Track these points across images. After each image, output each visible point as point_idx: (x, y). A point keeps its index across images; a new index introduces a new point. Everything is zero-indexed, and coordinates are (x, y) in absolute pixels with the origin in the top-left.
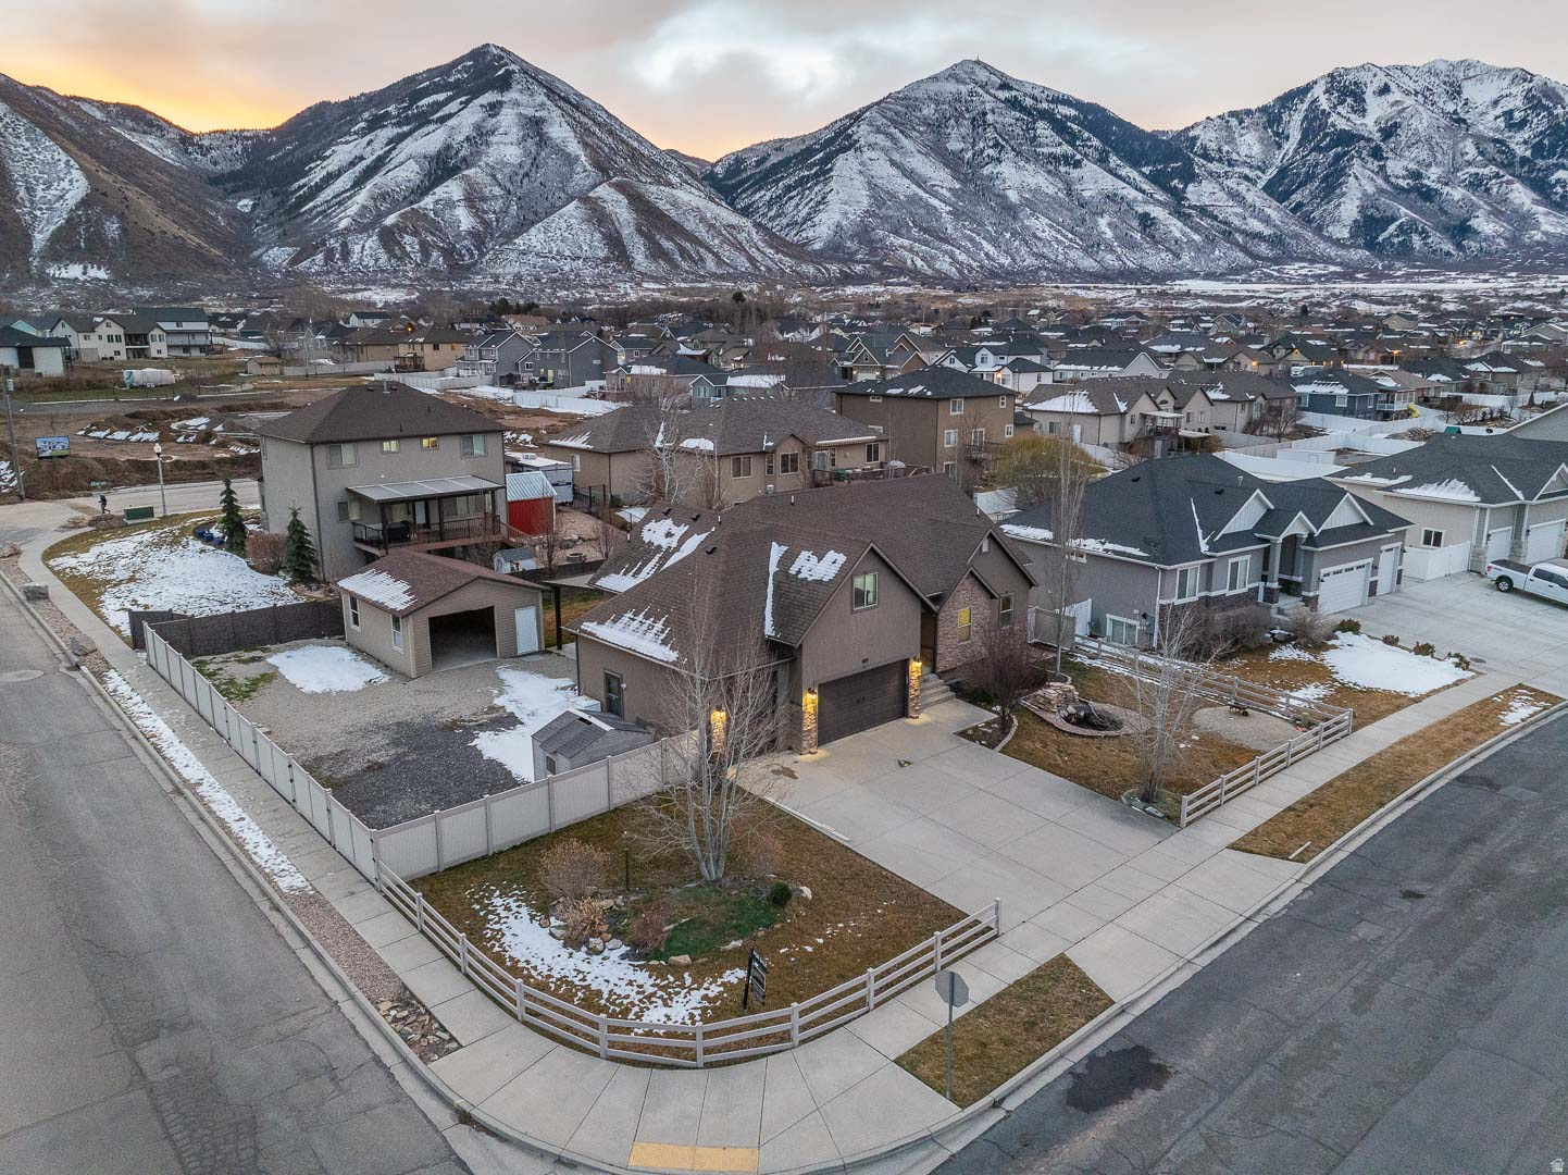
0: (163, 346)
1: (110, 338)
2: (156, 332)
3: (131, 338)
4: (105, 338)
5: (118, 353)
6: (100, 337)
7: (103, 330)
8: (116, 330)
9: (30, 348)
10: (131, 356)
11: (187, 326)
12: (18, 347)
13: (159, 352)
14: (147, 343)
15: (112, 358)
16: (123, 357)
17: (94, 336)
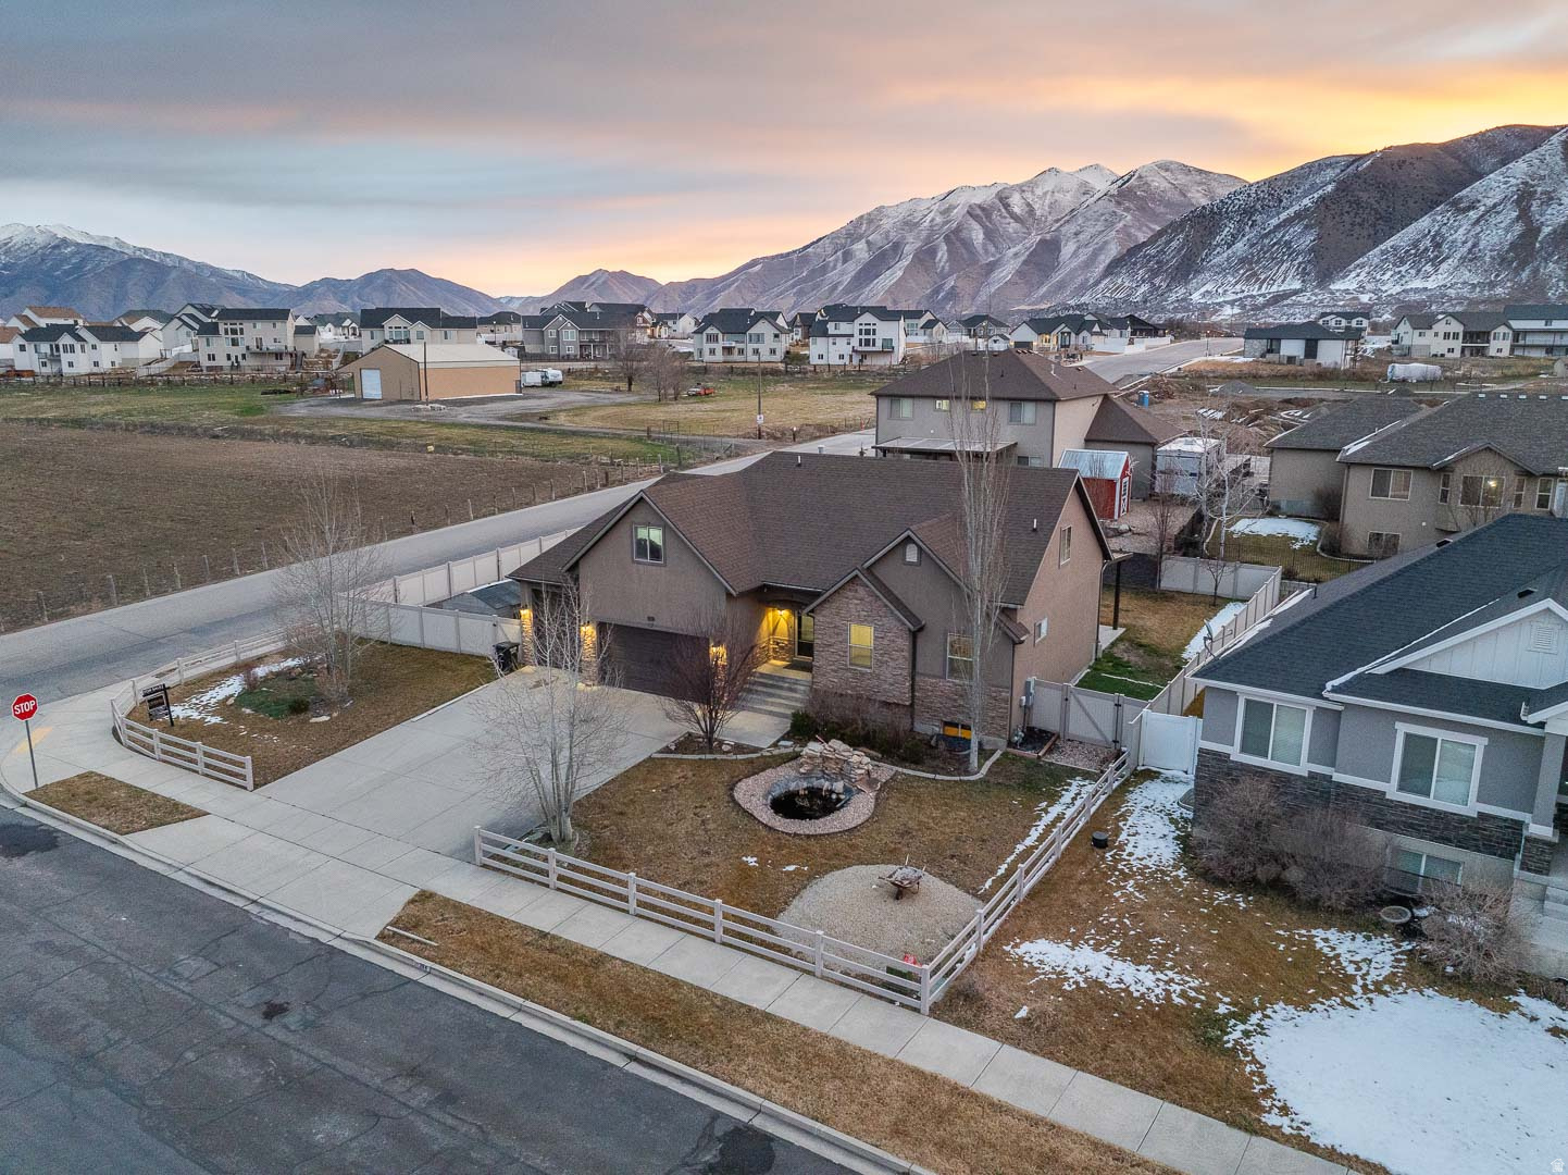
0: (1506, 345)
1: (1446, 336)
2: (1502, 330)
3: (1469, 336)
4: (1441, 335)
5: (1451, 350)
6: (1436, 334)
7: (1441, 327)
8: (1457, 327)
9: (1316, 341)
10: (1467, 353)
11: (1557, 325)
12: (1307, 340)
13: (1500, 350)
14: (1488, 342)
15: (1442, 355)
16: (1457, 354)
17: (1429, 333)
